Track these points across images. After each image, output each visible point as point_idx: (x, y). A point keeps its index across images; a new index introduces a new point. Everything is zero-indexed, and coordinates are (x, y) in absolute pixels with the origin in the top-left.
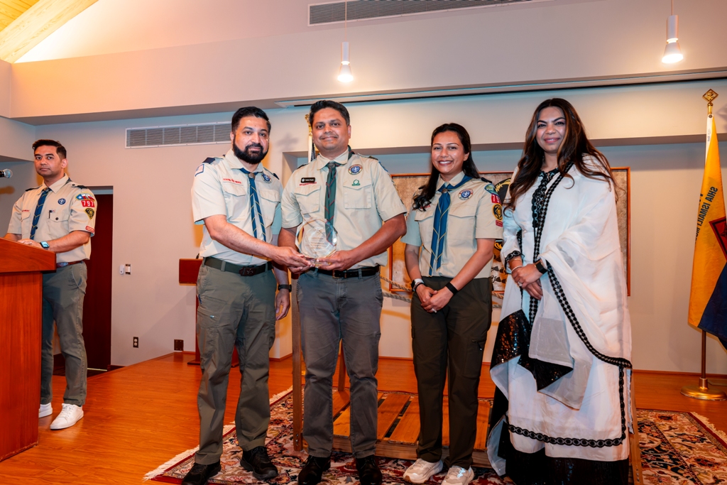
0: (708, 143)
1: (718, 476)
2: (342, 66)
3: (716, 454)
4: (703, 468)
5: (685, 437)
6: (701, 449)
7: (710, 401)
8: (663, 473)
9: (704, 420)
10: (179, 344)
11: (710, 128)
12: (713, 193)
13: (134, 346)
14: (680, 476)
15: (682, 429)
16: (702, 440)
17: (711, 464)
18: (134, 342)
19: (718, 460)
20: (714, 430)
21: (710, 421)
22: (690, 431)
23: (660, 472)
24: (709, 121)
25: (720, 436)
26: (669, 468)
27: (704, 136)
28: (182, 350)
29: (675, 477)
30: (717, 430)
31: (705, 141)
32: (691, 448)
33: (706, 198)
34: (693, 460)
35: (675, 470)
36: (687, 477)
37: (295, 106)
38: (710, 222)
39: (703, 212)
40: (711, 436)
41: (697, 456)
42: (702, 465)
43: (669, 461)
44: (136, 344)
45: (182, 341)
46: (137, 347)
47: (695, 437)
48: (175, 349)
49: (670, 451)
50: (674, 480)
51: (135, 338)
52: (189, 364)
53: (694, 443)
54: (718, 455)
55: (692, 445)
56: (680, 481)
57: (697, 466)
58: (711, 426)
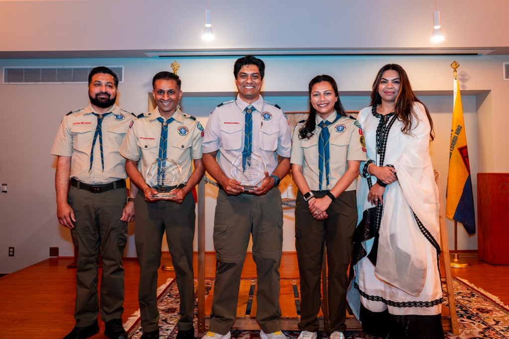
0: (455, 97)
1: (495, 319)
2: (206, 28)
3: (486, 304)
4: (484, 314)
5: (462, 294)
6: (476, 302)
7: (462, 268)
8: (463, 321)
9: (466, 281)
10: (54, 251)
11: (455, 87)
12: (459, 129)
13: (10, 255)
14: (475, 322)
15: (457, 289)
16: (473, 296)
17: (488, 312)
18: (10, 252)
19: (490, 308)
20: (476, 288)
21: (471, 282)
22: (463, 290)
23: (461, 321)
24: (455, 81)
25: (482, 292)
26: (465, 317)
27: (453, 91)
28: (58, 255)
29: (472, 323)
30: (478, 288)
31: (453, 95)
32: (469, 301)
33: (455, 133)
34: (475, 310)
35: (469, 318)
36: (479, 322)
37: (160, 56)
38: (458, 149)
39: (454, 142)
40: (476, 292)
41: (476, 306)
42: (483, 312)
43: (462, 312)
44: (11, 253)
45: (58, 248)
46: (13, 255)
47: (468, 294)
48: (50, 256)
49: (459, 305)
50: (472, 325)
51: (10, 248)
52: (69, 267)
53: (470, 298)
54: (487, 305)
55: (469, 299)
56: (476, 325)
57: (481, 314)
58: (472, 285)
